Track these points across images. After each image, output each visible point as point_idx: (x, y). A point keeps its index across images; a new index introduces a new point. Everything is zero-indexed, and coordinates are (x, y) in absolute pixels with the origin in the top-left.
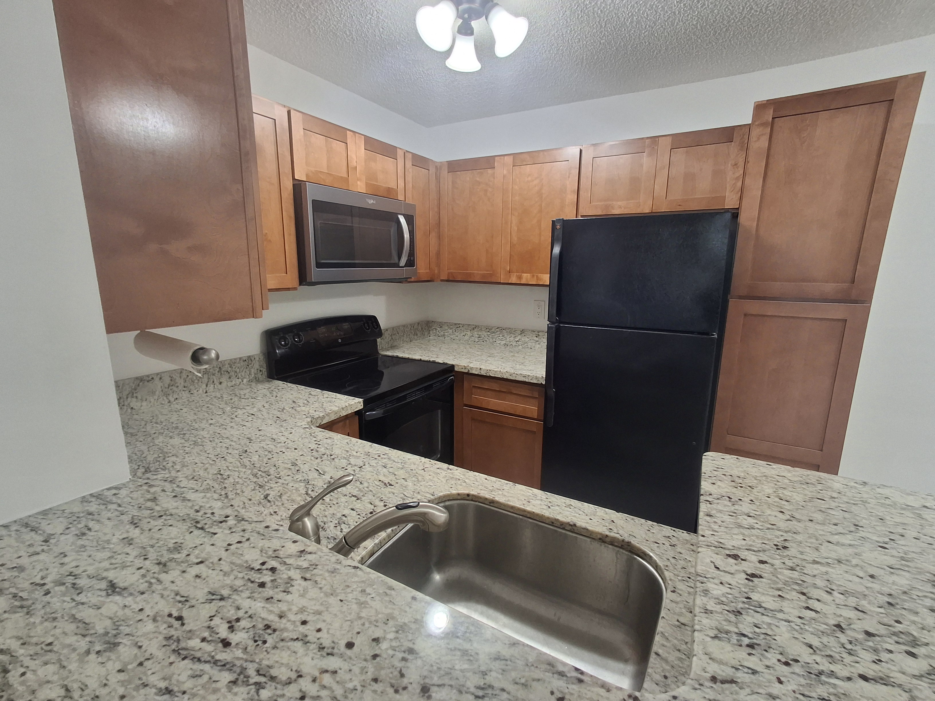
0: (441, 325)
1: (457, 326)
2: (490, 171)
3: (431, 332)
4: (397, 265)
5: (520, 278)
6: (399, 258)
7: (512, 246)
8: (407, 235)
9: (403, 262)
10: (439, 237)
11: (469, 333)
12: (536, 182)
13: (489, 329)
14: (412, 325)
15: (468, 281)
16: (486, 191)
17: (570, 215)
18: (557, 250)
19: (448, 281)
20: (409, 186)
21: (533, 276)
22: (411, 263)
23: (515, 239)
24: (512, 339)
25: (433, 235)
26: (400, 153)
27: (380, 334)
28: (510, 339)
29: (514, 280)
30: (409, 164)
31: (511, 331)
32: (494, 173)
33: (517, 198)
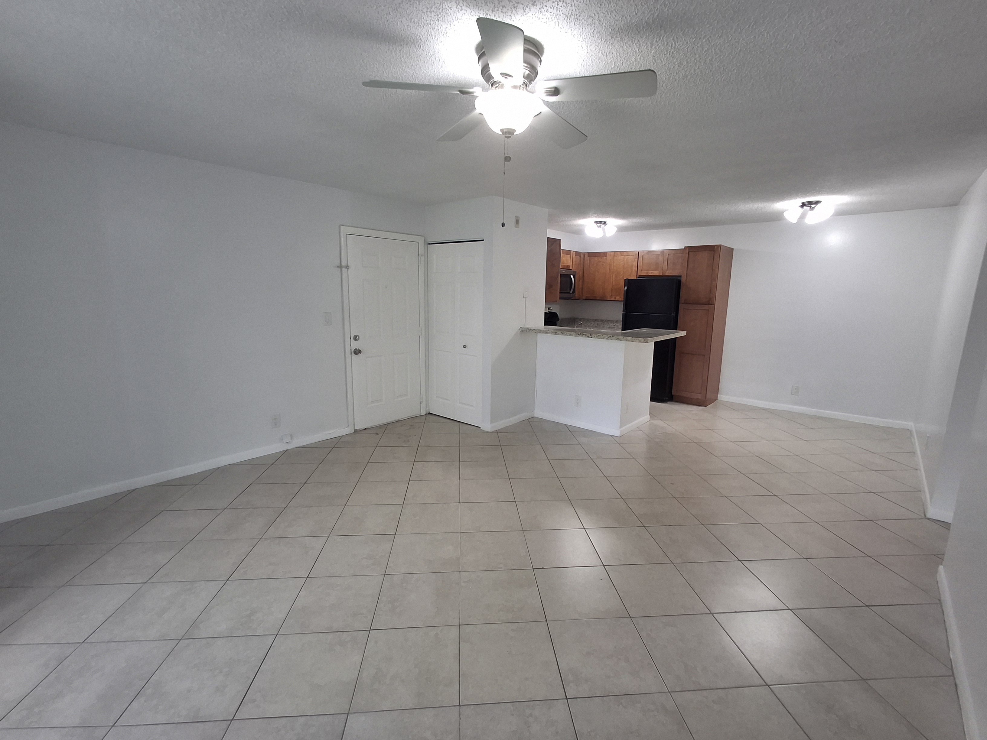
0: (580, 320)
1: (588, 320)
2: (605, 257)
3: (575, 323)
4: (569, 293)
5: (615, 298)
6: (570, 290)
7: (613, 286)
8: (573, 282)
9: (571, 292)
10: (583, 282)
11: (593, 323)
12: (622, 263)
13: (602, 321)
14: (568, 319)
15: (595, 299)
16: (603, 265)
17: (634, 277)
18: (626, 288)
19: (585, 299)
20: (574, 263)
21: (620, 298)
22: (573, 292)
23: (614, 283)
24: (612, 325)
25: (581, 281)
26: (572, 252)
27: (558, 320)
28: (611, 325)
29: (613, 299)
30: (574, 255)
31: (612, 321)
32: (606, 258)
33: (615, 268)
